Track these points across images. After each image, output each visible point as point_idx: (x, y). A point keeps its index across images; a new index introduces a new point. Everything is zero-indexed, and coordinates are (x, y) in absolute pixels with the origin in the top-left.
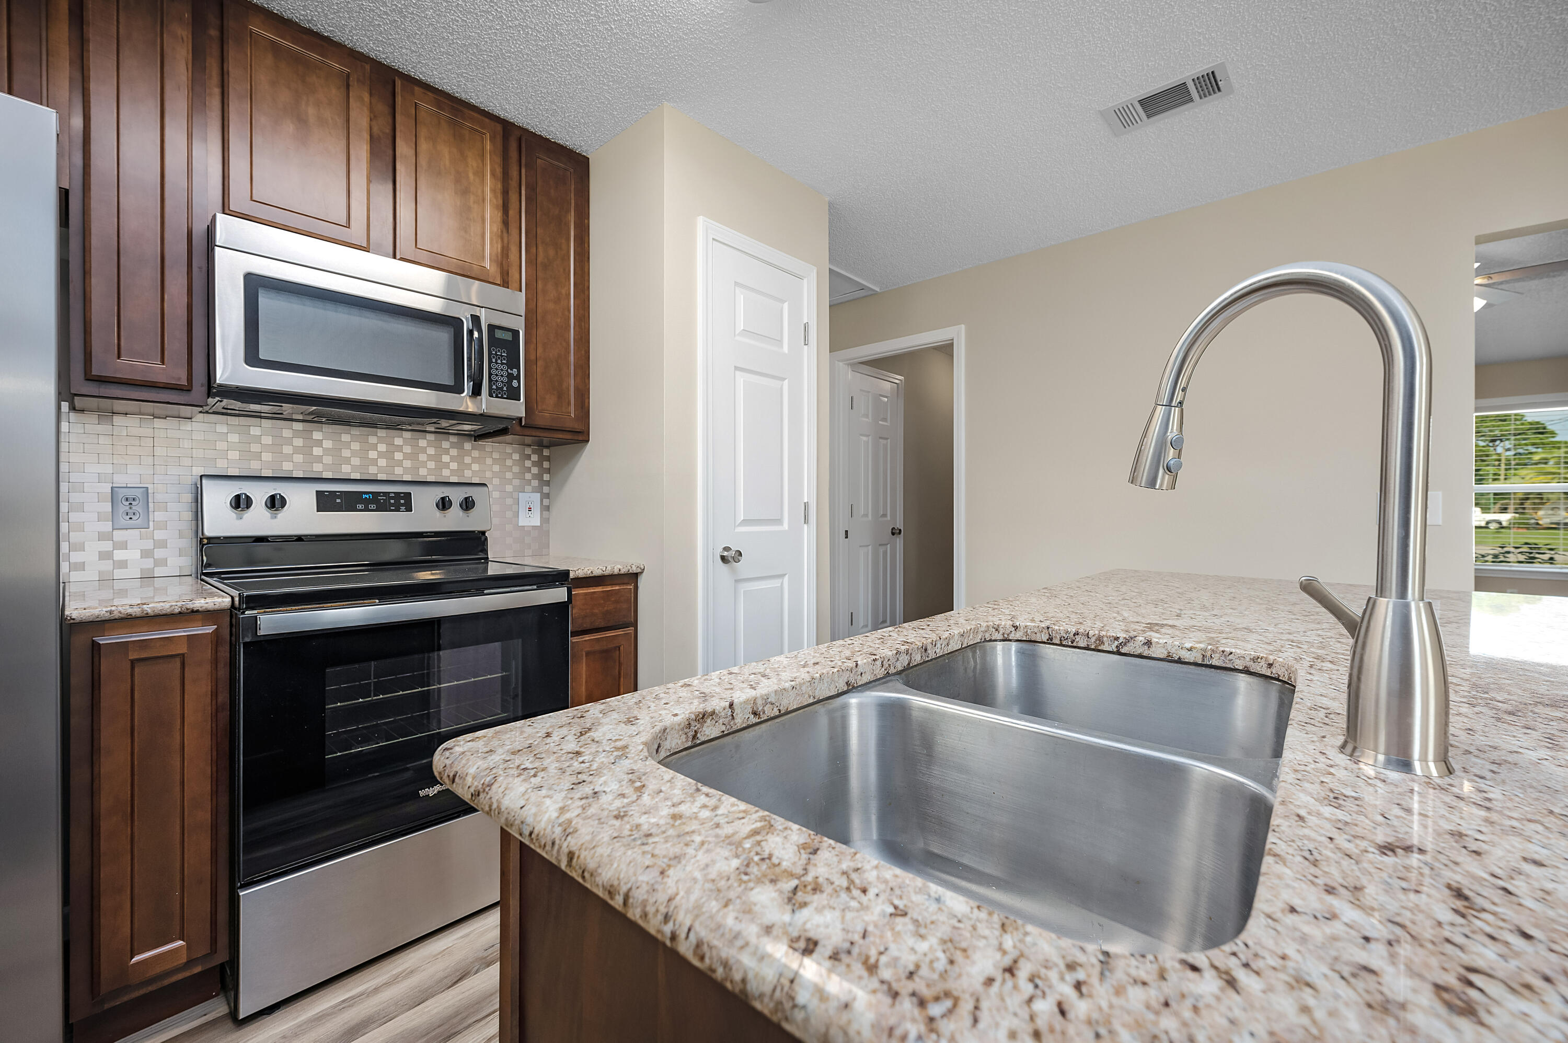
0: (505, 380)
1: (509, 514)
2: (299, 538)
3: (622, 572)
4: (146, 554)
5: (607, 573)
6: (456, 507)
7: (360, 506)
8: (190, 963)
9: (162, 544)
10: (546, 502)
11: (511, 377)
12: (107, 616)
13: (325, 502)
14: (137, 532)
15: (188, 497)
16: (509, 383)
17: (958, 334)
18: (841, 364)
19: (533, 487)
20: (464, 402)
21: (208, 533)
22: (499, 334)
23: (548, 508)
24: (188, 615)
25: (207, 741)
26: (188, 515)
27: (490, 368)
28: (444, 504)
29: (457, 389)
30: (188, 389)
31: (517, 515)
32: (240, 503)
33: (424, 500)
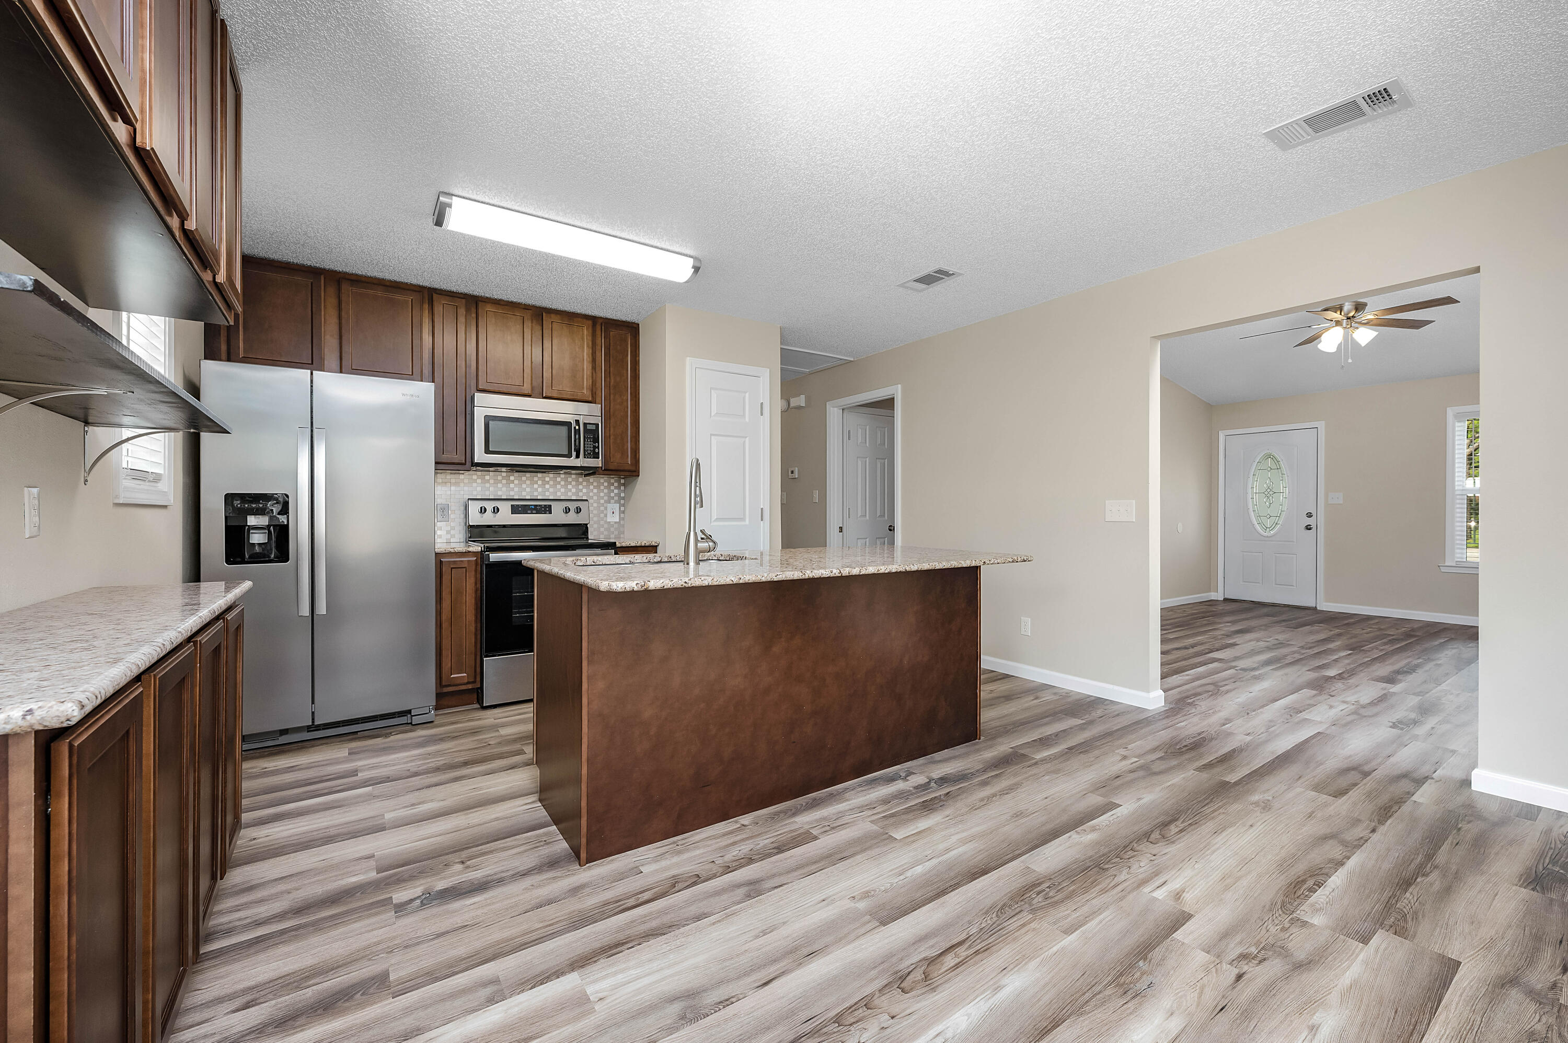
0: (592, 449)
1: (602, 515)
2: (504, 526)
3: (647, 545)
4: (448, 532)
5: (638, 545)
6: (572, 511)
7: (529, 512)
8: (468, 683)
9: (453, 528)
10: (622, 509)
11: (595, 447)
12: (444, 552)
13: (515, 510)
14: (445, 523)
15: (463, 508)
16: (594, 450)
17: (897, 391)
18: (836, 409)
19: (616, 501)
20: (573, 461)
21: (470, 524)
22: (589, 427)
23: (623, 512)
24: (467, 553)
25: (473, 601)
26: (463, 516)
27: (584, 444)
28: (567, 510)
29: (569, 456)
30: (465, 464)
31: (606, 516)
32: (483, 510)
33: (557, 508)
